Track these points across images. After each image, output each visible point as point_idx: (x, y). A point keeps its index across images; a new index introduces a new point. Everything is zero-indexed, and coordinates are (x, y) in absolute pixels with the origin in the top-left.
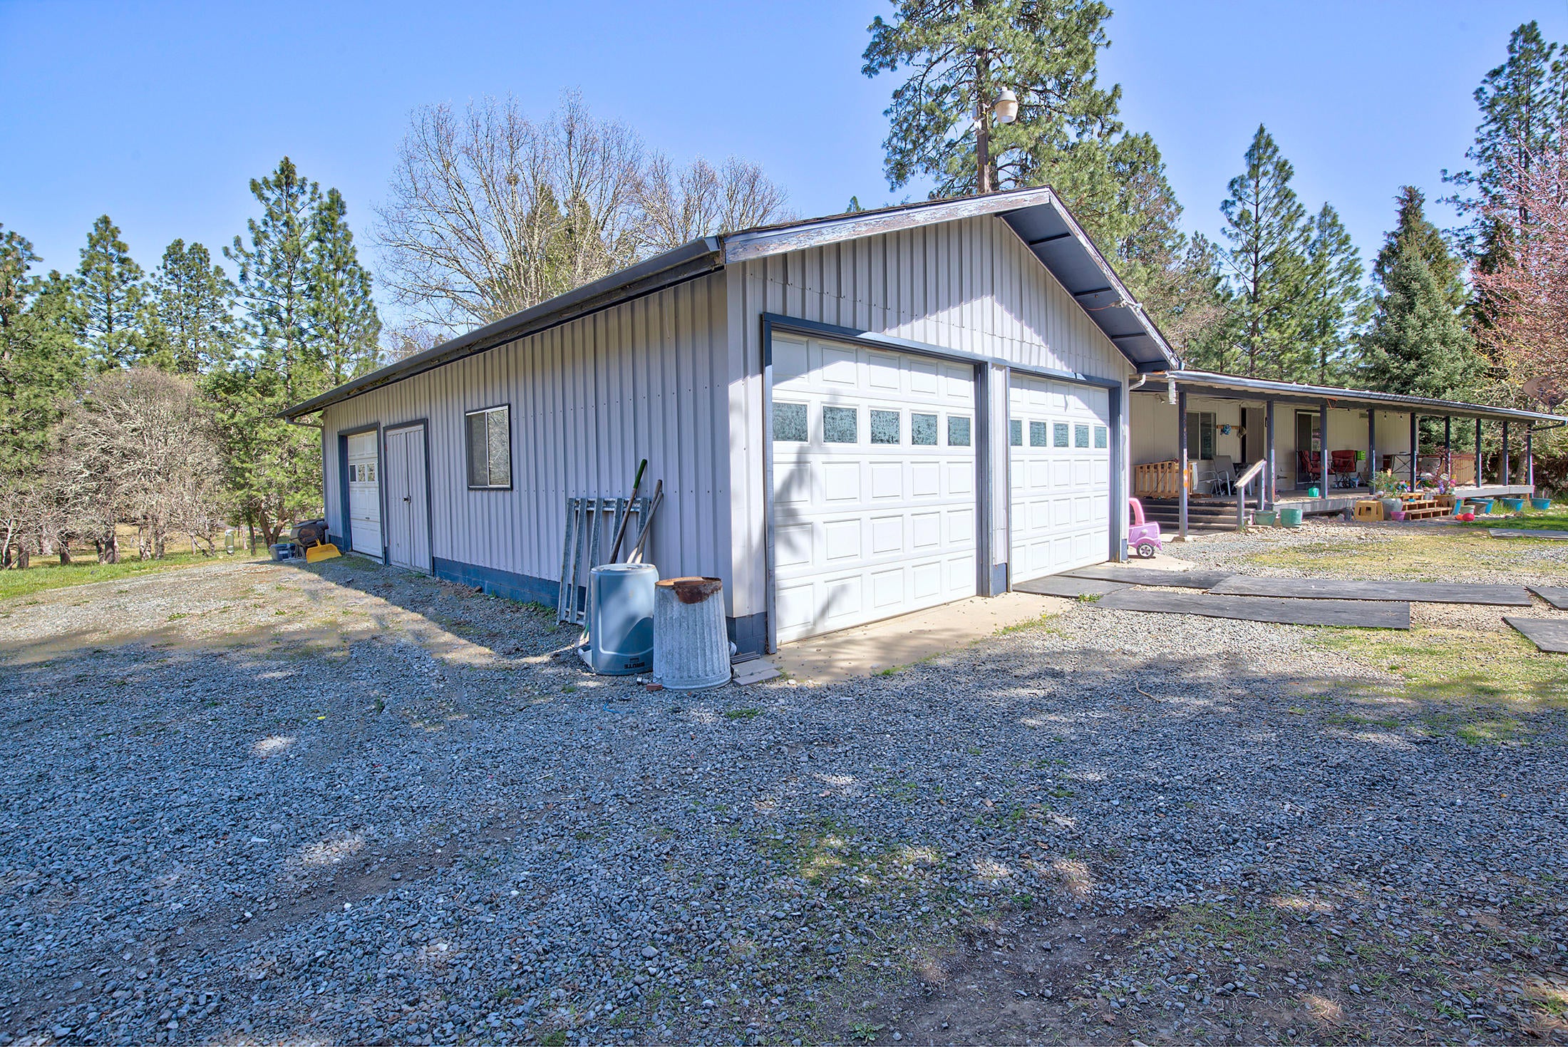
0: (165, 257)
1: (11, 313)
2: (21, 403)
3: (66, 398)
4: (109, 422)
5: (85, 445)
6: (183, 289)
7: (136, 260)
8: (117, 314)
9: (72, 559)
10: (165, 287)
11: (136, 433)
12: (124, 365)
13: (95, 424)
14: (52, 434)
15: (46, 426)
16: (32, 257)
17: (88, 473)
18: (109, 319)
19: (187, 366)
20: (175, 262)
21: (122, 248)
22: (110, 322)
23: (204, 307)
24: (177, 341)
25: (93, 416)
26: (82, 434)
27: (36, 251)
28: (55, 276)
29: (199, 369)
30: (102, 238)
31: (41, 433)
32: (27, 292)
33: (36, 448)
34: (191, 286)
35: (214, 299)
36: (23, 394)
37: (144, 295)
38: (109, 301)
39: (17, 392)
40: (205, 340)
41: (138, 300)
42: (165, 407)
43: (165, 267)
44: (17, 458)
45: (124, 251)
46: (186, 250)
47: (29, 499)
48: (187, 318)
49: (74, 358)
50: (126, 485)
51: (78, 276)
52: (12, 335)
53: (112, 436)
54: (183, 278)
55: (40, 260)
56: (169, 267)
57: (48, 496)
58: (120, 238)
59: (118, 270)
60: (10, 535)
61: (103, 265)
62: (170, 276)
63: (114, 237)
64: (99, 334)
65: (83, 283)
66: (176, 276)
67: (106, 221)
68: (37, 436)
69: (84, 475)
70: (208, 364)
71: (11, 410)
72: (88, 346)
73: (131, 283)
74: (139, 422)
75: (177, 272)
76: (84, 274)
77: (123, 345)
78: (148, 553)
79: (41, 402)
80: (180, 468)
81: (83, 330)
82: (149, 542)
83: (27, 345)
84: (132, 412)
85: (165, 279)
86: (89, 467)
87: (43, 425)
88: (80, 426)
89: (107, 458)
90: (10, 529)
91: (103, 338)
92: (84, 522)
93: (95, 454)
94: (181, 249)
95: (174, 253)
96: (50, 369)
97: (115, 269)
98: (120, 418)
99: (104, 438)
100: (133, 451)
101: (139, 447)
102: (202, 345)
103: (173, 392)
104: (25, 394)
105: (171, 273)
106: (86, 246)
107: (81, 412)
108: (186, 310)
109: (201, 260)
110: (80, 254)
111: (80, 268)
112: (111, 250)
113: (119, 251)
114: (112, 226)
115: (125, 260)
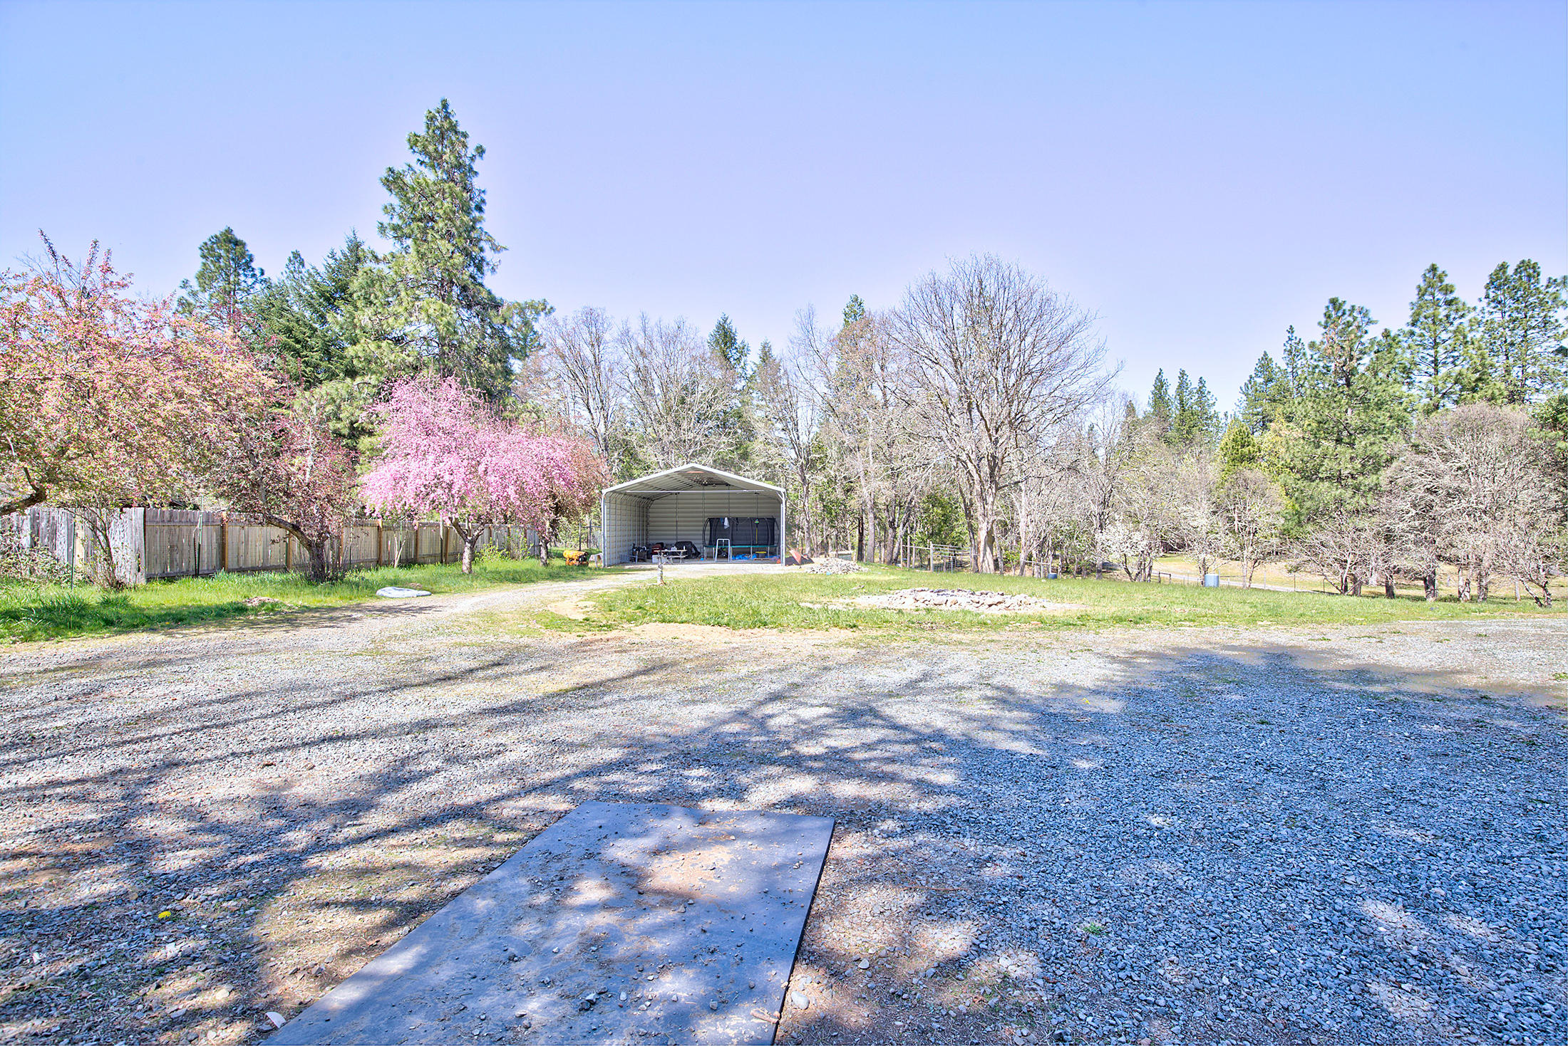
0: (1487, 287)
1: (1353, 375)
2: (1360, 451)
3: (1397, 443)
4: (1437, 464)
5: (1411, 486)
6: (1507, 314)
7: (1462, 299)
8: (1444, 356)
9: (1397, 592)
10: (1488, 317)
11: (1460, 472)
12: (1449, 405)
13: (1420, 464)
14: (1385, 475)
15: (1379, 470)
16: (1370, 322)
17: (1414, 512)
18: (1435, 362)
19: (1514, 397)
20: (1498, 288)
21: (1448, 290)
22: (1436, 365)
23: (1534, 328)
24: (1501, 371)
25: (1420, 458)
26: (1409, 475)
27: (1372, 316)
28: (1386, 334)
29: (1527, 397)
30: (1430, 286)
31: (1375, 477)
32: (1365, 353)
33: (1370, 489)
34: (1517, 309)
35: (1545, 316)
36: (1361, 442)
37: (1471, 330)
38: (1436, 344)
39: (1356, 442)
40: (1534, 364)
41: (1465, 337)
42: (1493, 442)
43: (1487, 297)
44: (1356, 499)
45: (1451, 292)
46: (1510, 271)
47: (1364, 535)
48: (1512, 344)
49: (1404, 404)
50: (1448, 526)
51: (1407, 329)
52: (1354, 393)
53: (1438, 476)
54: (1509, 302)
55: (1376, 322)
56: (1492, 295)
57: (1379, 533)
58: (1447, 281)
59: (1445, 313)
60: (1348, 565)
61: (1431, 311)
62: (1493, 305)
63: (1441, 281)
64: (1425, 379)
65: (1412, 333)
66: (1500, 302)
67: (1433, 269)
68: (1370, 480)
69: (1410, 515)
70: (1537, 390)
71: (1352, 458)
72: (1414, 391)
73: (1456, 323)
74: (1464, 460)
75: (1501, 298)
76: (1413, 325)
77: (1450, 385)
78: (1467, 594)
79: (1375, 448)
80: (1509, 506)
81: (1410, 378)
82: (1468, 583)
83: (1363, 400)
84: (1458, 451)
85: (1487, 309)
86: (1414, 506)
87: (1376, 470)
88: (1407, 468)
89: (1432, 497)
90: (1349, 561)
91: (1430, 382)
92: (1414, 559)
93: (1421, 493)
94: (1504, 273)
95: (1498, 280)
96: (1383, 417)
97: (1442, 312)
98: (1446, 458)
99: (1430, 478)
100: (1458, 490)
101: (1464, 486)
102: (1530, 370)
103: (1504, 426)
104: (1363, 443)
105: (1493, 301)
106: (1415, 298)
107: (1409, 455)
108: (1511, 336)
109: (1529, 276)
110: (1410, 307)
111: (1410, 320)
112: (1439, 296)
113: (1446, 294)
114: (1439, 273)
115: (1452, 301)
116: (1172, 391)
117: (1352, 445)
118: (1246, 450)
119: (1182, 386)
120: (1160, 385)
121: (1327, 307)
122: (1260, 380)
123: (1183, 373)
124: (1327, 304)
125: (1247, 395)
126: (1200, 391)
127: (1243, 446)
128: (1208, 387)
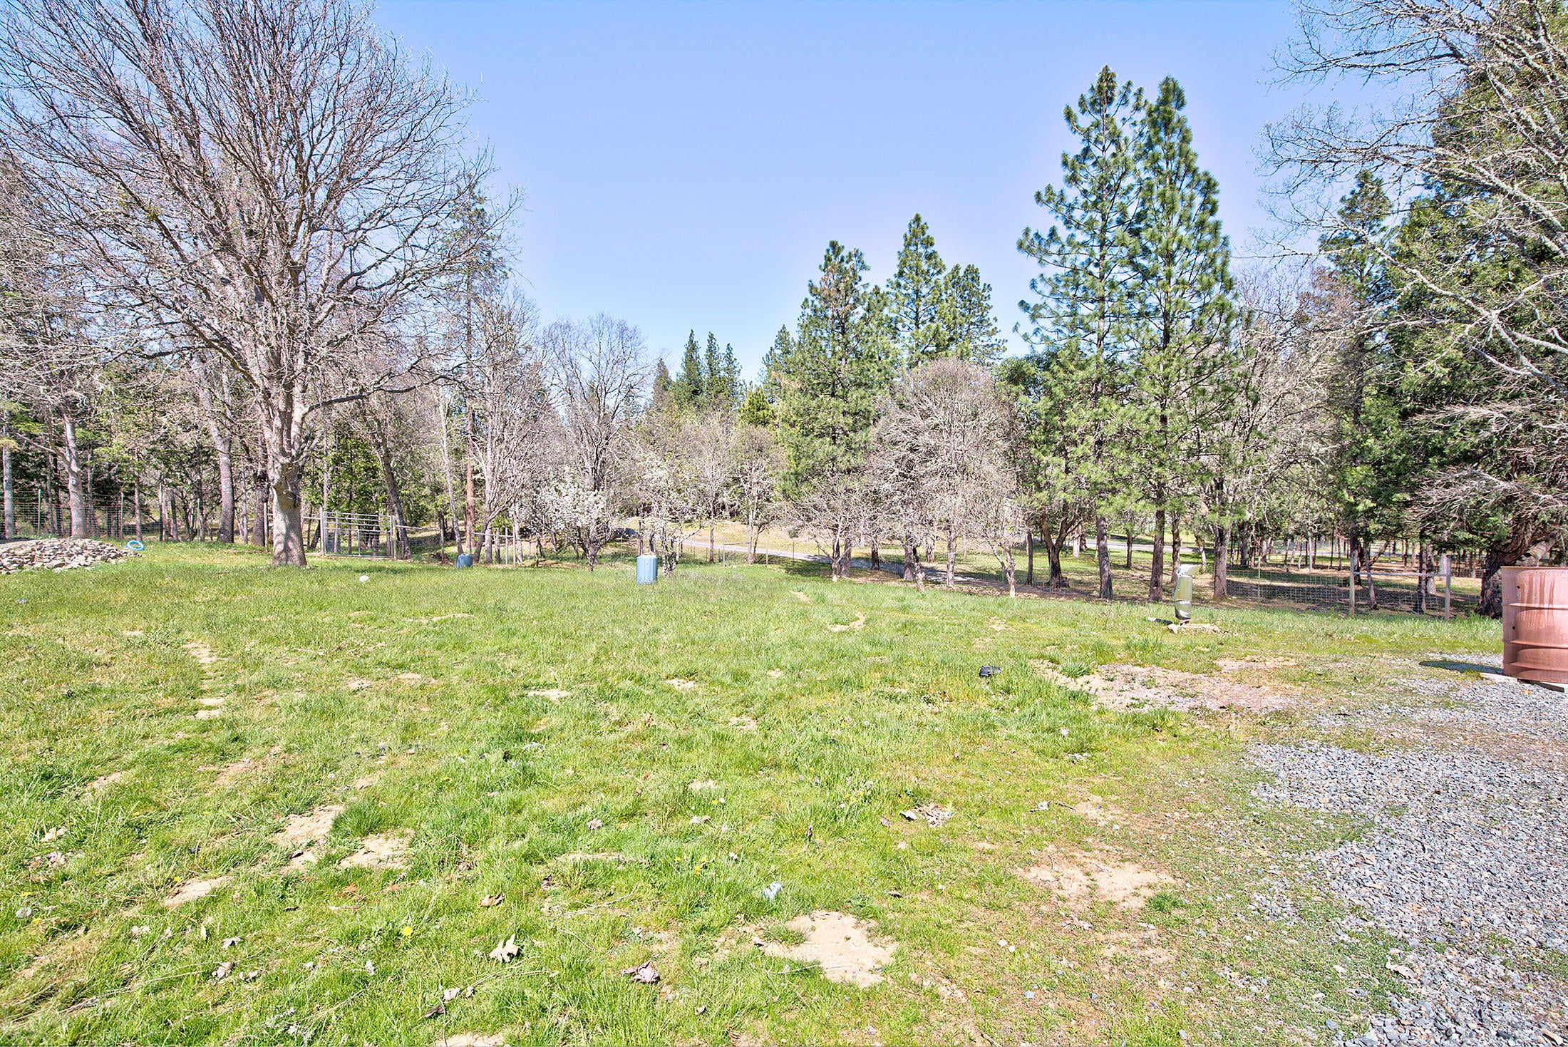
1: (847, 321)
2: (852, 405)
5: (895, 444)
8: (924, 312)
11: (935, 432)
13: (904, 421)
14: (873, 432)
17: (898, 471)
18: (917, 318)
21: (928, 242)
22: (917, 322)
25: (902, 415)
26: (894, 432)
30: (914, 236)
31: (864, 434)
33: (860, 447)
36: (853, 395)
38: (917, 300)
39: (849, 395)
42: (963, 400)
45: (932, 244)
46: (961, 273)
47: (854, 496)
51: (895, 279)
52: (848, 341)
53: (919, 433)
57: (867, 495)
58: (928, 232)
59: (925, 267)
60: (840, 530)
61: (914, 263)
63: (923, 233)
64: (908, 335)
65: (899, 285)
67: (918, 219)
68: (860, 437)
69: (894, 475)
71: (844, 413)
73: (934, 279)
74: (940, 420)
76: (900, 276)
77: (929, 342)
79: (865, 402)
83: (856, 350)
84: (934, 410)
86: (898, 465)
88: (891, 425)
89: (913, 456)
90: (840, 525)
91: (913, 336)
93: (904, 452)
97: (923, 265)
98: (925, 416)
99: (911, 437)
100: (935, 448)
101: (939, 444)
104: (855, 397)
106: (902, 248)
107: (893, 411)
109: (973, 279)
110: (897, 256)
111: (897, 271)
112: (921, 250)
113: (927, 248)
114: (922, 223)
115: (931, 254)
116: (702, 353)
117: (844, 398)
118: (761, 413)
119: (711, 350)
120: (692, 347)
121: (828, 250)
122: (779, 352)
123: (711, 337)
124: (828, 247)
125: (768, 365)
126: (729, 358)
127: (758, 410)
128: (735, 355)
